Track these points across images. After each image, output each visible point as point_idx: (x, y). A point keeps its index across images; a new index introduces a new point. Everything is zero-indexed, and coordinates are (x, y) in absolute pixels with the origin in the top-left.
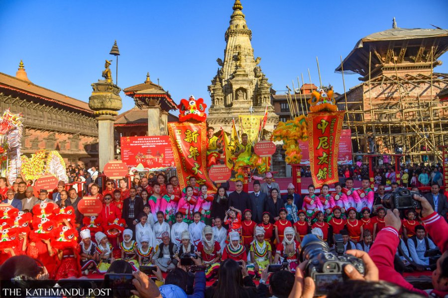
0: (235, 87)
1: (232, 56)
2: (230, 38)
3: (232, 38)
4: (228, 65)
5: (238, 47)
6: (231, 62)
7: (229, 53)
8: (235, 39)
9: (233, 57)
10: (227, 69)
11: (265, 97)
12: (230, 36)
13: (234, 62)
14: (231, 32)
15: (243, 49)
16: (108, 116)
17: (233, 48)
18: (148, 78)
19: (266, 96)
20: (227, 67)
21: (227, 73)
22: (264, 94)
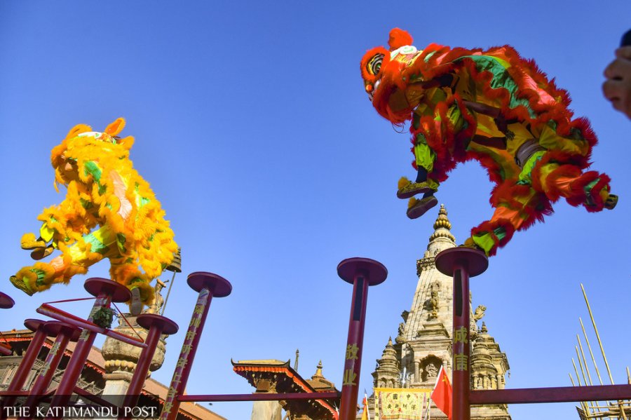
0: (420, 355)
1: (423, 301)
2: (423, 272)
3: (427, 272)
4: (414, 317)
5: (434, 285)
6: (420, 313)
7: (420, 298)
8: (431, 274)
9: (425, 304)
10: (412, 324)
11: (481, 376)
12: (424, 269)
13: (425, 311)
14: (423, 263)
15: (445, 289)
16: (124, 372)
17: (427, 287)
18: (320, 370)
19: (483, 373)
20: (413, 322)
21: (410, 331)
22: (478, 369)
